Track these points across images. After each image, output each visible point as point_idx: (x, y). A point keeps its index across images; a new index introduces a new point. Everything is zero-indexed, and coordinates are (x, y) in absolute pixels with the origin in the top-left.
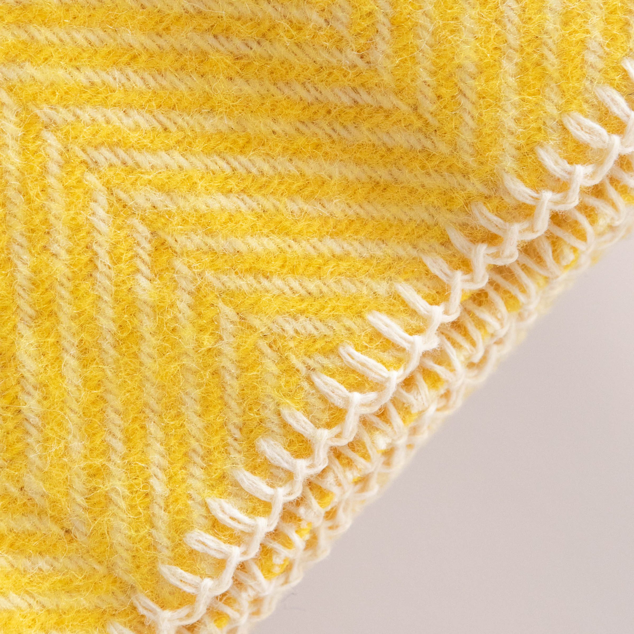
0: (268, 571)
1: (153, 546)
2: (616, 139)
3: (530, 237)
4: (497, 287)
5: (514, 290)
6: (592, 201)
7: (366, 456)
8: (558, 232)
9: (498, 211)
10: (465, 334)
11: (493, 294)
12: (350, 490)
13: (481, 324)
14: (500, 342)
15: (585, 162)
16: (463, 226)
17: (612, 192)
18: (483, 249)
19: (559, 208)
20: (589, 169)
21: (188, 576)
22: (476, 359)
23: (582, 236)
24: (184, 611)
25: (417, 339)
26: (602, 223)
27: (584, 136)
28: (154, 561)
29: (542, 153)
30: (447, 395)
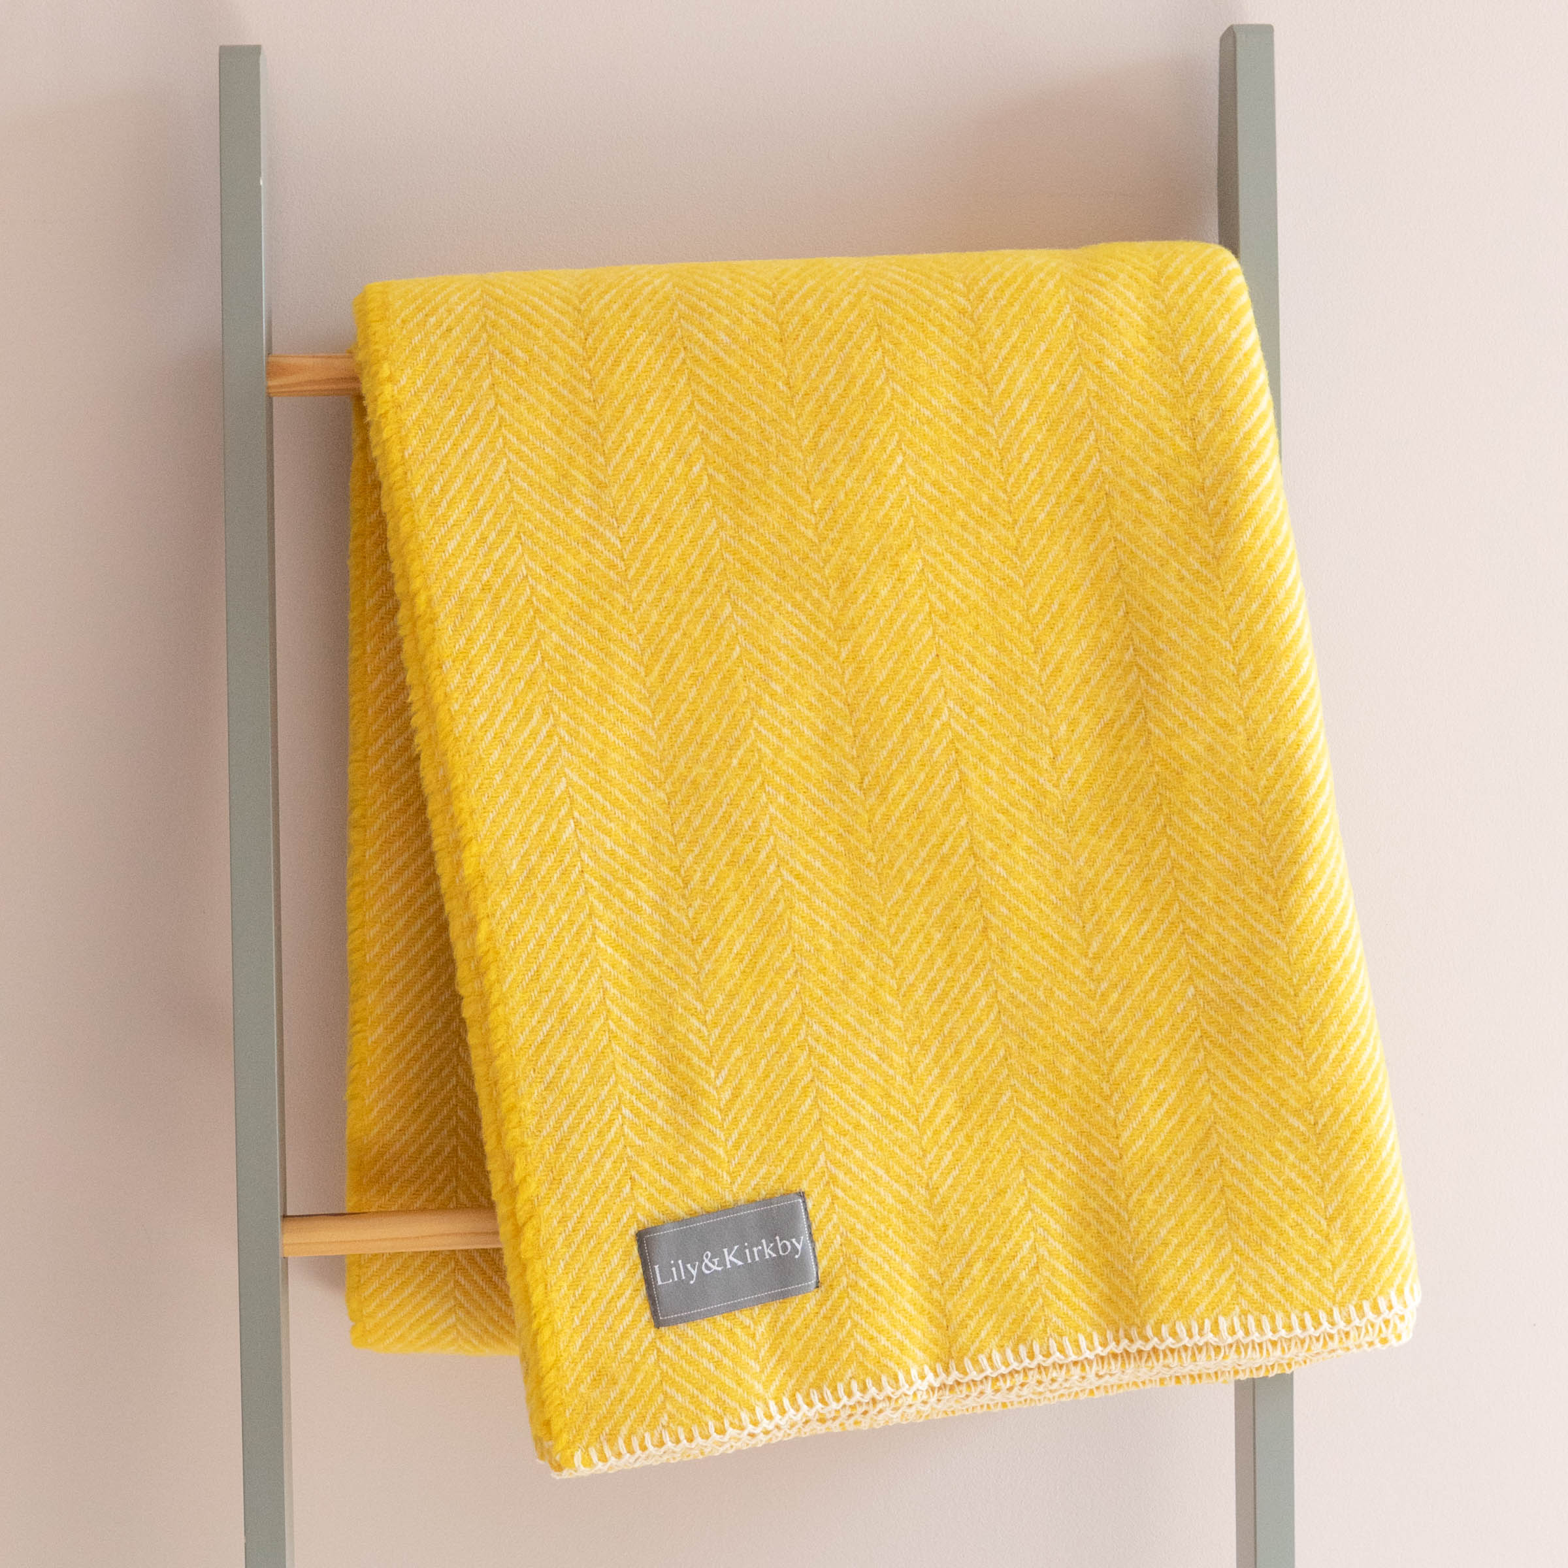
0: (993, 1385)
1: (968, 1350)
2: (1187, 1339)
3: (1143, 1348)
4: (1122, 1357)
5: (1127, 1362)
6: (1168, 1353)
7: (1047, 1375)
8: (1152, 1353)
9: (1139, 1333)
10: (1103, 1363)
11: (1120, 1358)
12: (1034, 1382)
13: (1109, 1364)
14: (1111, 1375)
15: (1174, 1339)
16: (1125, 1330)
17: (1176, 1354)
18: (1126, 1341)
19: (1157, 1347)
20: (1173, 1341)
21: (971, 1366)
22: (1101, 1373)
23: (1158, 1361)
24: (961, 1376)
25: (1088, 1352)
26: (1167, 1361)
27: (1178, 1330)
28: (965, 1354)
29: (1163, 1326)
30: (1083, 1378)
